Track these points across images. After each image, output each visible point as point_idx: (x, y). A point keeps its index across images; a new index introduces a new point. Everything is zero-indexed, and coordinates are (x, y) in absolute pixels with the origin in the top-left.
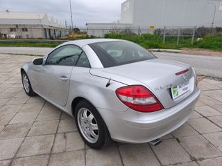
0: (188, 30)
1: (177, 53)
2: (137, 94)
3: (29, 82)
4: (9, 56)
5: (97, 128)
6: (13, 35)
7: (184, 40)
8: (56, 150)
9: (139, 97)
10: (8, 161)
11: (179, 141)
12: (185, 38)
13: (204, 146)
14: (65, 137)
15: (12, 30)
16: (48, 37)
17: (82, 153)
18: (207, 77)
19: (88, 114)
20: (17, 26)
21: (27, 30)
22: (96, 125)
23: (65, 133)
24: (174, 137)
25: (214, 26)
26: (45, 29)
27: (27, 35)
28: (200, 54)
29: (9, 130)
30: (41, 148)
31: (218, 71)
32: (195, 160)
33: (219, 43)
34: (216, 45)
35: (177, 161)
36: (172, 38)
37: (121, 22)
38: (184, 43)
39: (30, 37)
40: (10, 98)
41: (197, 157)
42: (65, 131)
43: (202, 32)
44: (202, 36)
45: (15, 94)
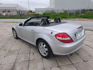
0: (78, 10)
1: (74, 20)
2: (63, 36)
3: (16, 33)
4: (4, 23)
5: (47, 50)
6: (4, 14)
7: (76, 15)
8: (31, 59)
9: (64, 37)
10: (13, 64)
11: (78, 55)
12: (77, 14)
13: (88, 56)
14: (33, 54)
15: (3, 12)
16: (19, 15)
17: (41, 60)
18: (87, 30)
19: (43, 45)
20: (6, 10)
21: (10, 12)
22: (47, 49)
23: (33, 53)
24: (76, 53)
25: (89, 9)
26: (18, 11)
27: (10, 14)
28: (84, 21)
29: (10, 52)
30: (25, 59)
31: (91, 28)
32: (85, 61)
33: (91, 16)
34: (90, 17)
35: (78, 62)
36: (71, 14)
37: (50, 8)
38: (77, 16)
39: (11, 15)
40: (9, 40)
41: (86, 60)
42: (33, 52)
43: (84, 11)
44: (84, 13)
45: (10, 38)
